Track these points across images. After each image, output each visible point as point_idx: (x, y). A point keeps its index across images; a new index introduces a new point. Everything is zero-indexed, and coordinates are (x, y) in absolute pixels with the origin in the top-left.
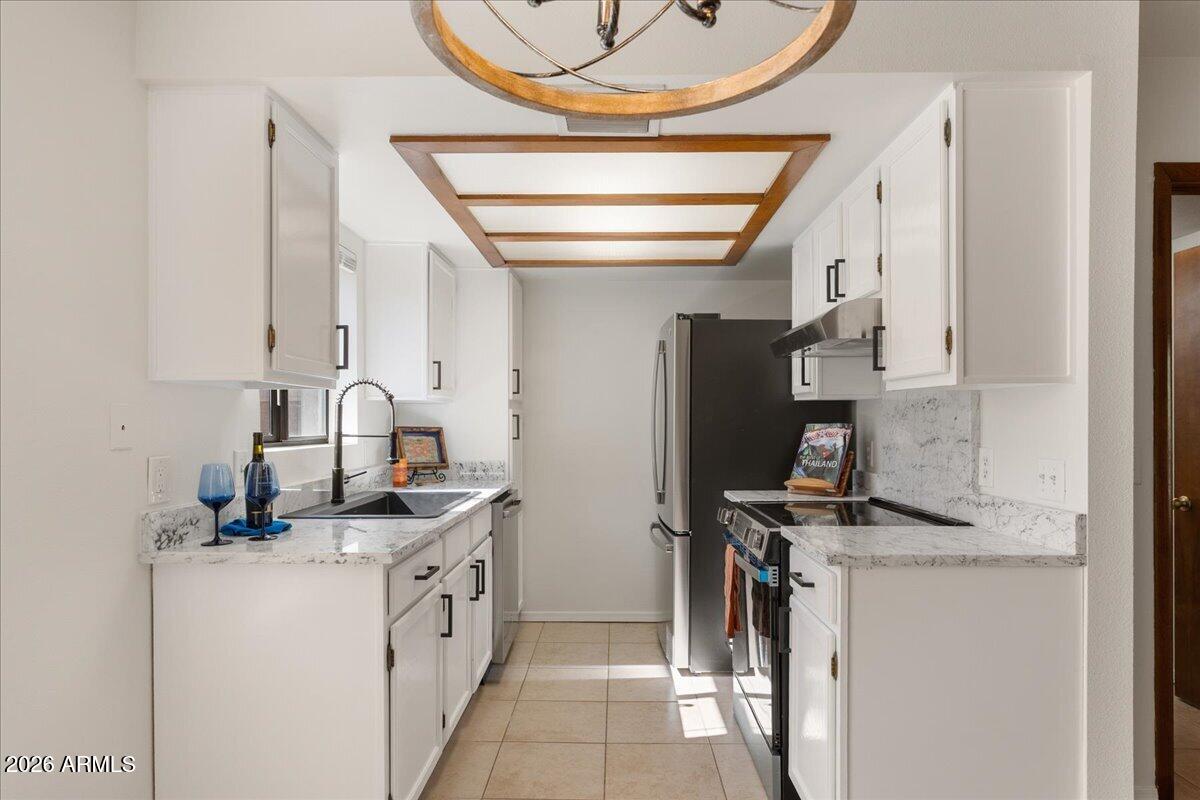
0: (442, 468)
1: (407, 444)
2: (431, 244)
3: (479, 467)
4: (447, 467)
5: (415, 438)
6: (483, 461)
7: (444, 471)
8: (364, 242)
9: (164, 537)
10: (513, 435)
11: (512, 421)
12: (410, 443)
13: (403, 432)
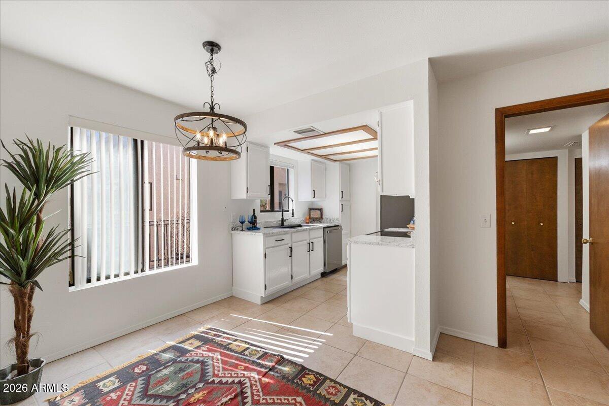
0: (321, 219)
3: (332, 219)
4: (323, 219)
6: (332, 217)
8: (297, 161)
10: (341, 210)
11: (341, 206)
12: (313, 212)
13: (310, 209)
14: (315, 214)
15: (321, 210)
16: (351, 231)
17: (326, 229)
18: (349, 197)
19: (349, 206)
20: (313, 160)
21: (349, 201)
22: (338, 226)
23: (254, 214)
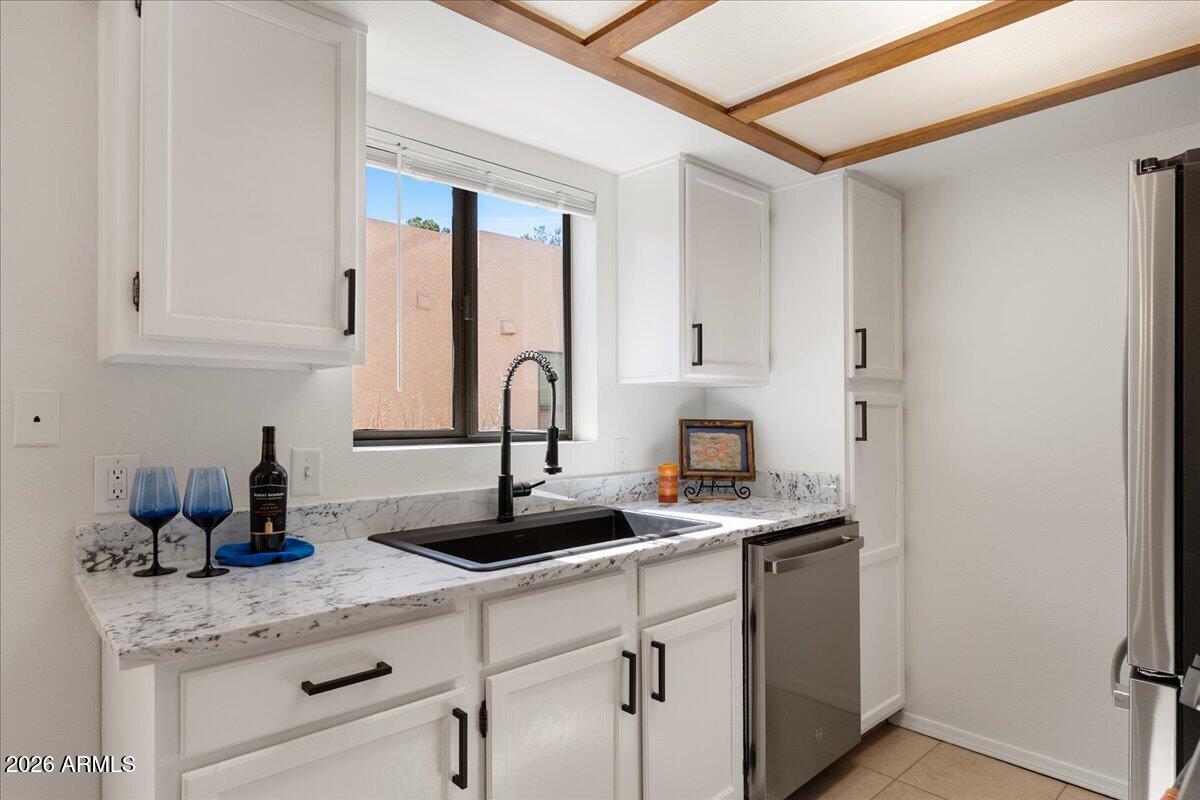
0: (743, 479)
1: (696, 444)
2: (689, 156)
3: (802, 479)
4: (752, 478)
5: (708, 435)
6: (806, 471)
7: (746, 483)
8: (616, 176)
9: (101, 557)
10: (854, 430)
11: (854, 413)
12: (700, 442)
13: (688, 426)
14: (715, 453)
15: (744, 429)
16: (906, 546)
17: (762, 553)
18: (898, 367)
19: (899, 411)
20: (693, 160)
21: (898, 384)
22: (838, 522)
23: (269, 454)
